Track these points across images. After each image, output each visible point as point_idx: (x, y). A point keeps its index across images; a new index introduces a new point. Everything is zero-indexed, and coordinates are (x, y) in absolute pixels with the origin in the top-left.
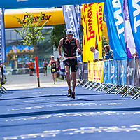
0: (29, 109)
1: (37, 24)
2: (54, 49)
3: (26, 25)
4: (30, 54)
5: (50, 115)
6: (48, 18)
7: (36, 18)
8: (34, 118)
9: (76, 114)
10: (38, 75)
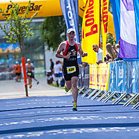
0: (14, 124)
1: (23, 16)
2: (46, 47)
3: (9, 17)
4: (15, 54)
5: (42, 133)
6: (38, 8)
7: (23, 8)
8: (21, 136)
9: (75, 131)
10: (26, 82)
